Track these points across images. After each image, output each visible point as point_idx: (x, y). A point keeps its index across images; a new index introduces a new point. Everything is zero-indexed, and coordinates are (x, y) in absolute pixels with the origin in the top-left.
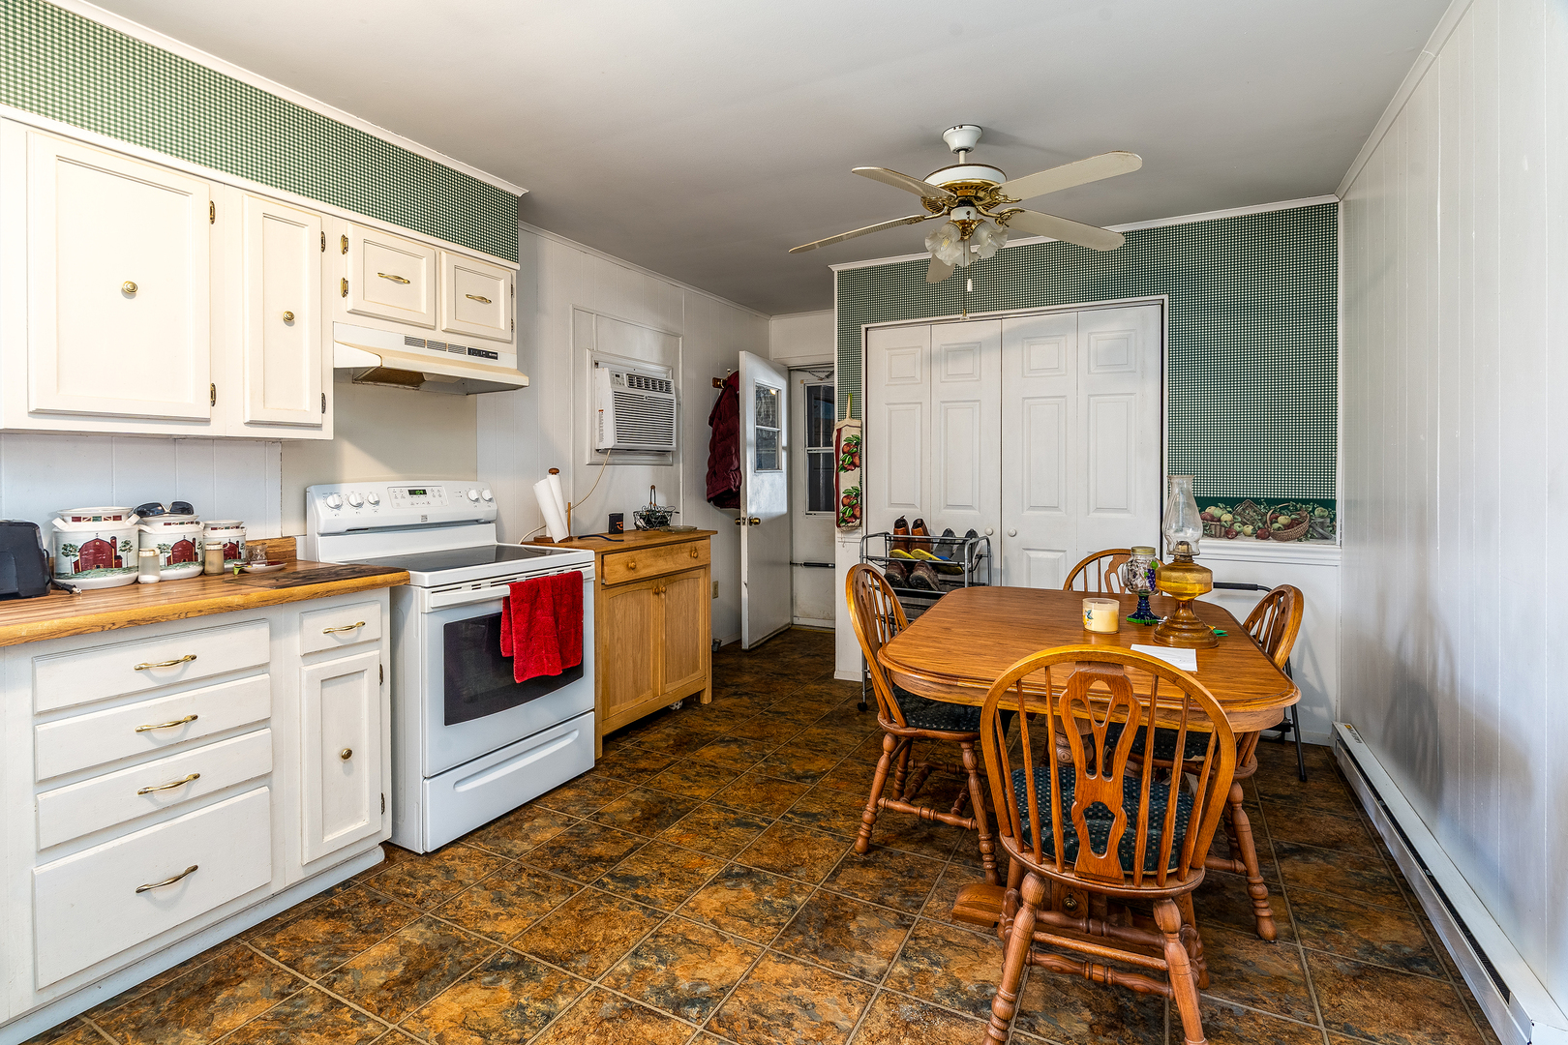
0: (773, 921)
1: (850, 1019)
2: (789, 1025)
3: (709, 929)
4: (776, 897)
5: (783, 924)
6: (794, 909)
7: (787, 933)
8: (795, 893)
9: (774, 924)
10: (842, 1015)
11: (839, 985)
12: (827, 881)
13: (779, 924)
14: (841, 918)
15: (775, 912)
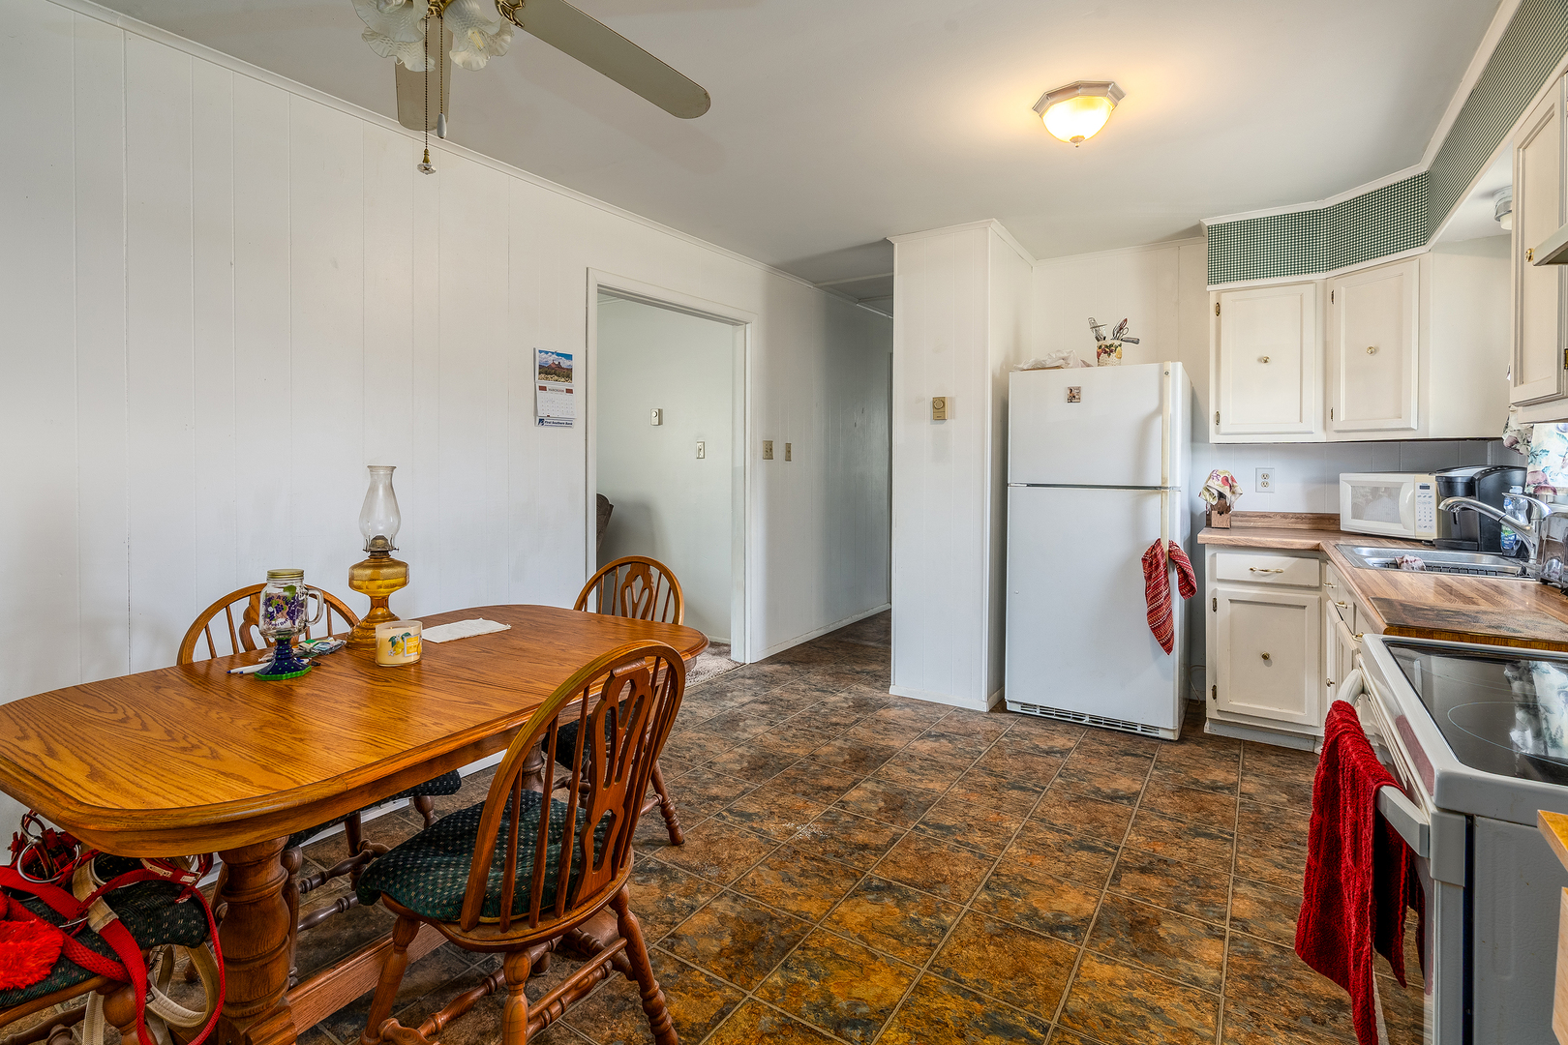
0: (810, 953)
1: (758, 871)
2: (803, 870)
3: (878, 949)
4: (804, 984)
5: (799, 948)
6: (785, 966)
7: (797, 939)
8: (780, 988)
9: (809, 949)
10: (764, 874)
11: (759, 891)
12: (736, 1003)
13: (804, 949)
14: (736, 951)
15: (807, 964)
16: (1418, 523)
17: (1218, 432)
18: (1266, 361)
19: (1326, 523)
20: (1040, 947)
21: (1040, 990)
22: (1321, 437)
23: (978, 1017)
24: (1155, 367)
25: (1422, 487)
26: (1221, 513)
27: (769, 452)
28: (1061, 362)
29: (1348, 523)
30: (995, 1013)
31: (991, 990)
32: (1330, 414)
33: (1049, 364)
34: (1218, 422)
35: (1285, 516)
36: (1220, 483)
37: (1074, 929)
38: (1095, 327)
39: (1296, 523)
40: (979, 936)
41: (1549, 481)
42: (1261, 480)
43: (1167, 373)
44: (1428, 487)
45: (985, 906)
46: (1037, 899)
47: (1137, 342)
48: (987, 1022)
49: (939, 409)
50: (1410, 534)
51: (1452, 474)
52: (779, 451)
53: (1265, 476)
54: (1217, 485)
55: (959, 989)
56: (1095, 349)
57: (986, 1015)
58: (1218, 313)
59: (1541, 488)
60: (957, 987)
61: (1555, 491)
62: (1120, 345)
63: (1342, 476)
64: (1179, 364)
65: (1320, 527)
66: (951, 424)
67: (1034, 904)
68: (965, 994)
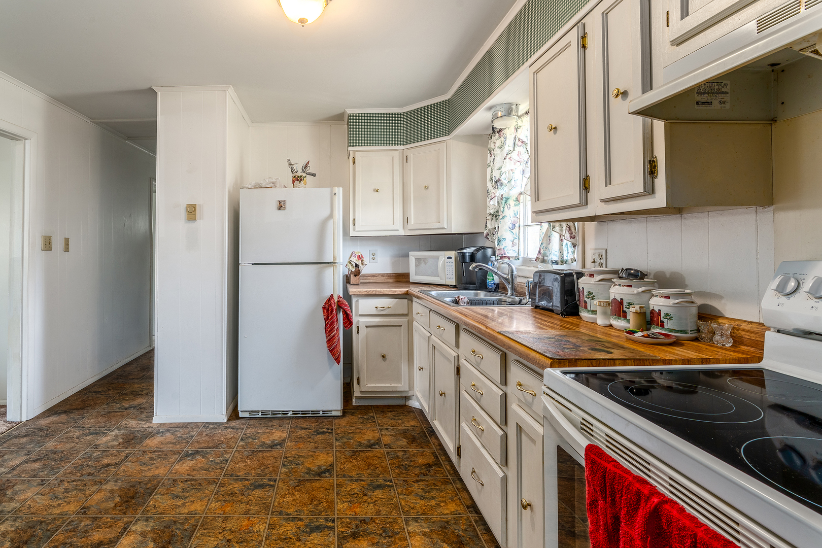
16: (447, 276)
17: (354, 230)
18: (377, 191)
19: (402, 278)
20: (317, 484)
21: (325, 504)
22: (402, 233)
23: (303, 528)
24: (328, 190)
25: (448, 258)
26: (355, 276)
27: (47, 244)
28: (271, 185)
29: (413, 278)
30: (310, 523)
31: (304, 513)
32: (406, 220)
33: (264, 185)
34: (354, 224)
35: (383, 275)
36: (356, 258)
37: (328, 471)
38: (291, 165)
39: (388, 279)
40: (289, 490)
41: (506, 253)
42: (372, 256)
43: (335, 194)
44: (451, 258)
45: (286, 474)
46: (308, 463)
47: (314, 175)
48: (308, 528)
49: (191, 212)
50: (443, 282)
51: (465, 251)
52: (58, 244)
53: (373, 254)
54: (355, 260)
55: (290, 519)
56: (291, 179)
57: (306, 526)
58: (354, 163)
59: (503, 257)
60: (289, 518)
61: (509, 259)
62: (306, 177)
63: (411, 253)
64: (341, 189)
65: (399, 280)
66: (200, 223)
67: (308, 466)
68: (293, 520)
